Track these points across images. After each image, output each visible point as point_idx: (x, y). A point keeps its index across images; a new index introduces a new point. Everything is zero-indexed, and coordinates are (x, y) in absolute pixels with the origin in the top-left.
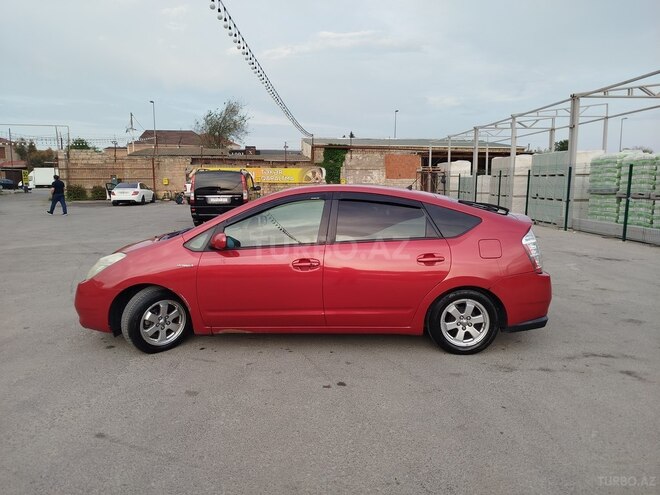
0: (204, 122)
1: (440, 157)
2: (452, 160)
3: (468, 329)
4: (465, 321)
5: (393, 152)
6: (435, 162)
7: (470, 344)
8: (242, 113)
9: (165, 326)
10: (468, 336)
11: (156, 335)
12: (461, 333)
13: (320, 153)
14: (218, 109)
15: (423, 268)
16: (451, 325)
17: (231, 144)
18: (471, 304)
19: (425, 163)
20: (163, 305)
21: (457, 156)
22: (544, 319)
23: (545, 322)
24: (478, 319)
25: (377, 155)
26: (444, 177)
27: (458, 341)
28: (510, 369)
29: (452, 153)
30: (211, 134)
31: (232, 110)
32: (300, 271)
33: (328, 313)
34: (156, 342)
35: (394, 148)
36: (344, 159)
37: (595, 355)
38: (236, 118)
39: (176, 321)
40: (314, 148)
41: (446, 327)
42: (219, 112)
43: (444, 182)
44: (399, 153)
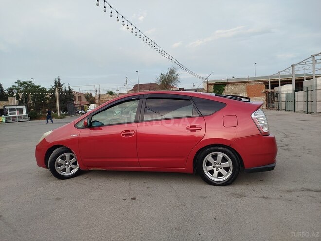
0: (159, 78)
1: (275, 84)
2: (281, 85)
3: (220, 170)
4: (218, 165)
5: (251, 84)
6: (273, 87)
7: (221, 180)
8: (176, 73)
9: (68, 166)
10: (220, 175)
11: (64, 170)
12: (216, 173)
13: (212, 87)
14: (166, 72)
15: (189, 134)
16: (210, 168)
17: (172, 87)
18: (220, 155)
19: (267, 87)
20: (67, 155)
21: (284, 83)
22: (273, 165)
23: (274, 167)
24: (226, 164)
25: (242, 86)
26: (277, 94)
27: (214, 178)
28: (241, 196)
29: (281, 82)
30: (163, 83)
31: (172, 71)
32: (125, 137)
33: (140, 160)
34: (65, 174)
35: (251, 82)
36: (224, 89)
37: (309, 190)
38: (174, 75)
39: (75, 163)
40: (208, 85)
41: (206, 169)
42: (166, 73)
43: (277, 97)
44: (253, 84)
